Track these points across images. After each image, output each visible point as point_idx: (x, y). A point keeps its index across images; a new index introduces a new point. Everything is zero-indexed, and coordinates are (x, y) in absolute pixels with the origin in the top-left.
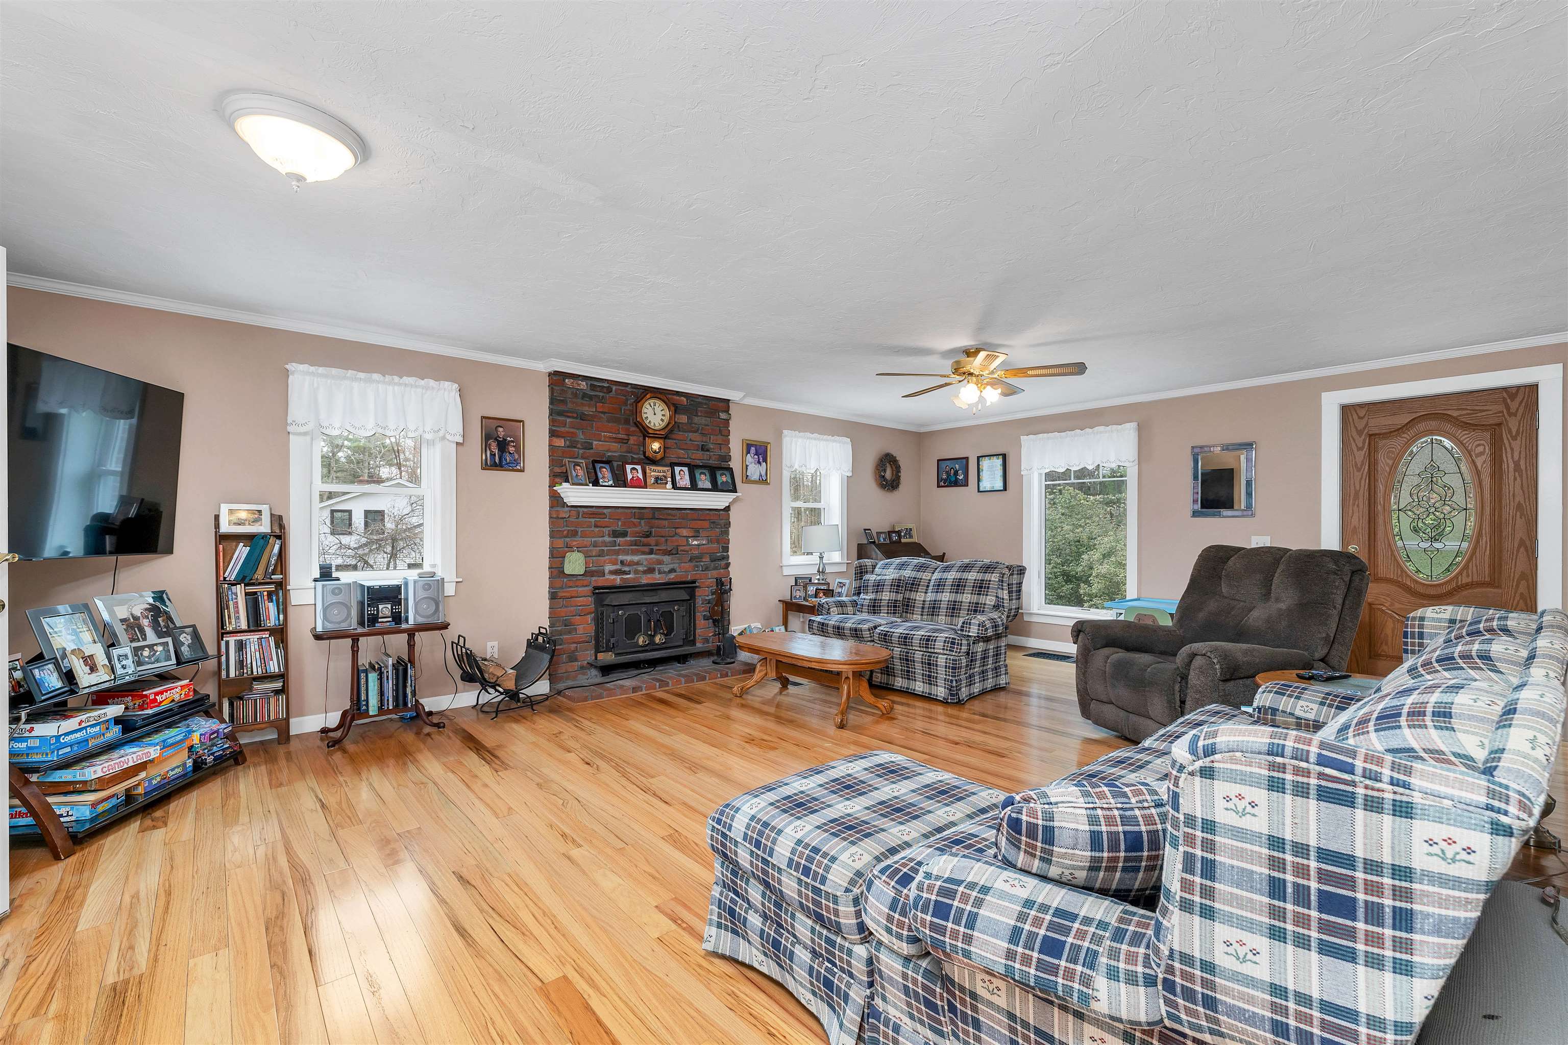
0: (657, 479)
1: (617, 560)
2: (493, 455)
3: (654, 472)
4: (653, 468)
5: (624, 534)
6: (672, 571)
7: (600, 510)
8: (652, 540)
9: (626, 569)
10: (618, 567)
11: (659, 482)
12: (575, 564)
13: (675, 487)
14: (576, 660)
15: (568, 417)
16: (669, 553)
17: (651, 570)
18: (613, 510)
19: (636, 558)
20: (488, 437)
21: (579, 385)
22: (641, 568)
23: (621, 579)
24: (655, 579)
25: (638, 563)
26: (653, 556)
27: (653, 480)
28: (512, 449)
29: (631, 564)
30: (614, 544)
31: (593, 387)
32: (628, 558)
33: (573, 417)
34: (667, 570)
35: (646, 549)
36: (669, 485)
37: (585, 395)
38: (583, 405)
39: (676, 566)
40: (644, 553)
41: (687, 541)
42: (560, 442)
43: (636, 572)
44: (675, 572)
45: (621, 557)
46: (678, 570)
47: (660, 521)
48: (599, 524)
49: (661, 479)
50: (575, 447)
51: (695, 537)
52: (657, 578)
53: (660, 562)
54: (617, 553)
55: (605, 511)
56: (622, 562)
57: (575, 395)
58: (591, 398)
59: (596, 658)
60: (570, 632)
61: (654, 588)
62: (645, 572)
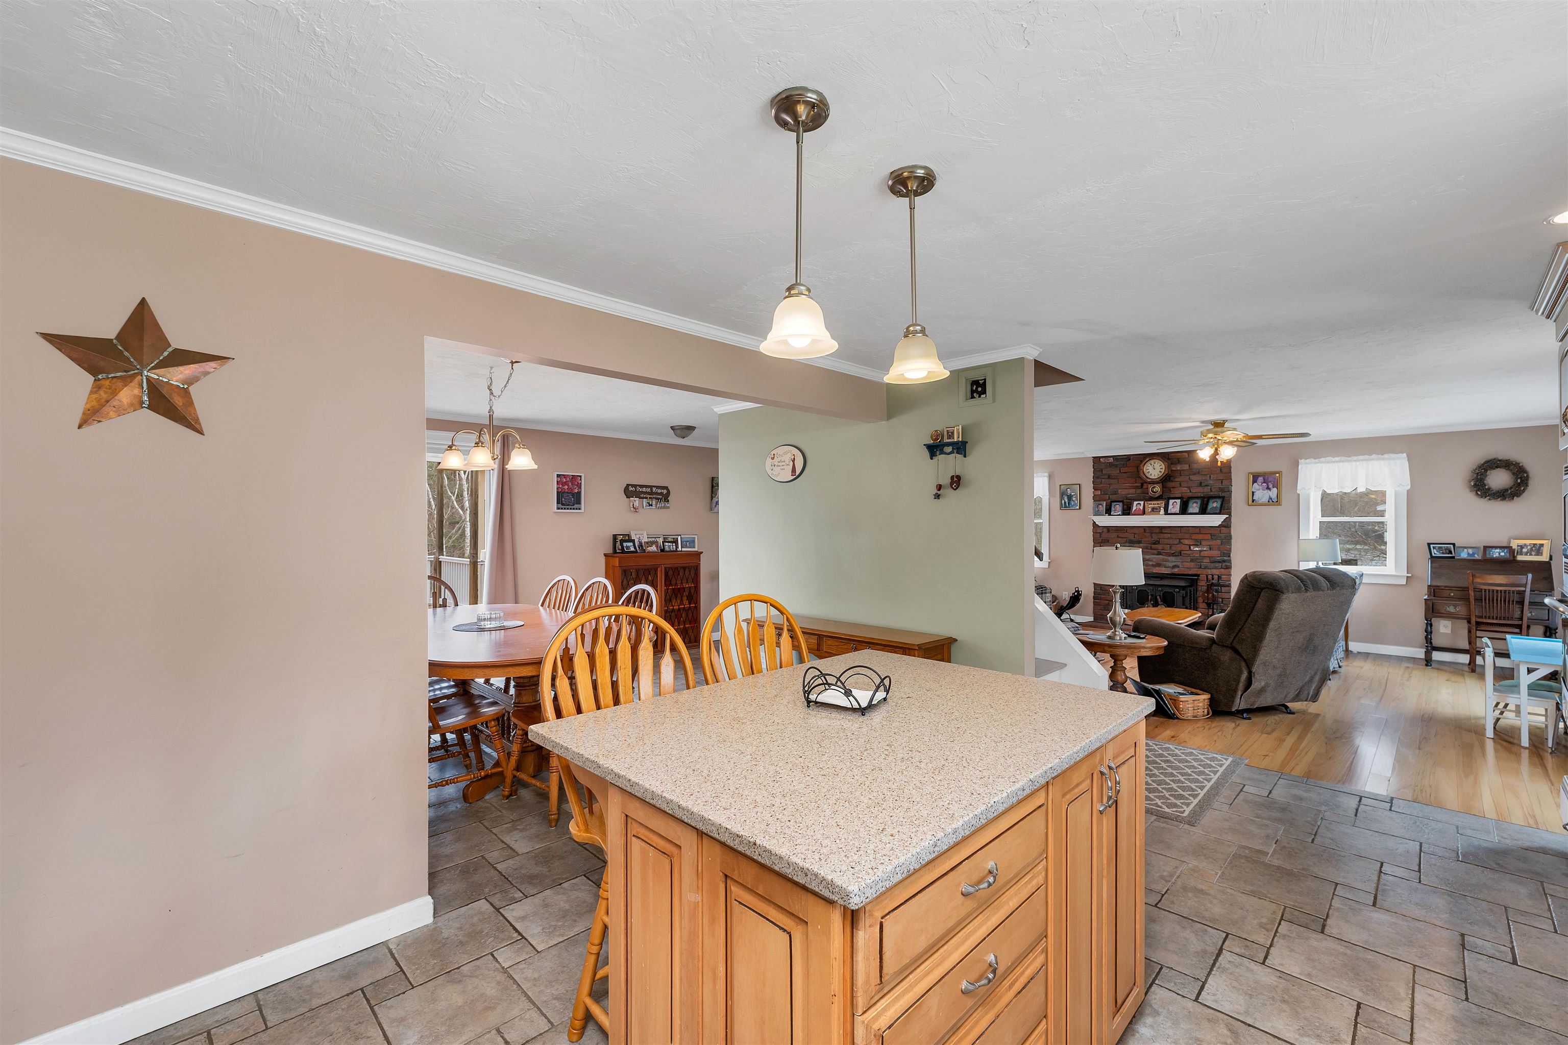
0: (1153, 509)
2: (1065, 502)
3: (1150, 505)
4: (1149, 502)
5: (1138, 542)
6: (1175, 567)
8: (1159, 547)
11: (1155, 511)
13: (1166, 513)
15: (1102, 478)
16: (1173, 555)
17: (1158, 565)
18: (1131, 528)
20: (1062, 494)
21: (1108, 460)
22: (1151, 563)
26: (1161, 556)
27: (1150, 509)
28: (1074, 499)
33: (1105, 478)
35: (1155, 552)
36: (1162, 512)
37: (1111, 465)
38: (1112, 470)
39: (1179, 563)
40: (1153, 554)
41: (1190, 548)
42: (1098, 493)
44: (1178, 567)
46: (1180, 566)
47: (1166, 535)
48: (1121, 536)
49: (1156, 509)
50: (1107, 494)
51: (1196, 545)
53: (1167, 561)
57: (1106, 467)
58: (1115, 466)
61: (1161, 576)
62: (1153, 565)
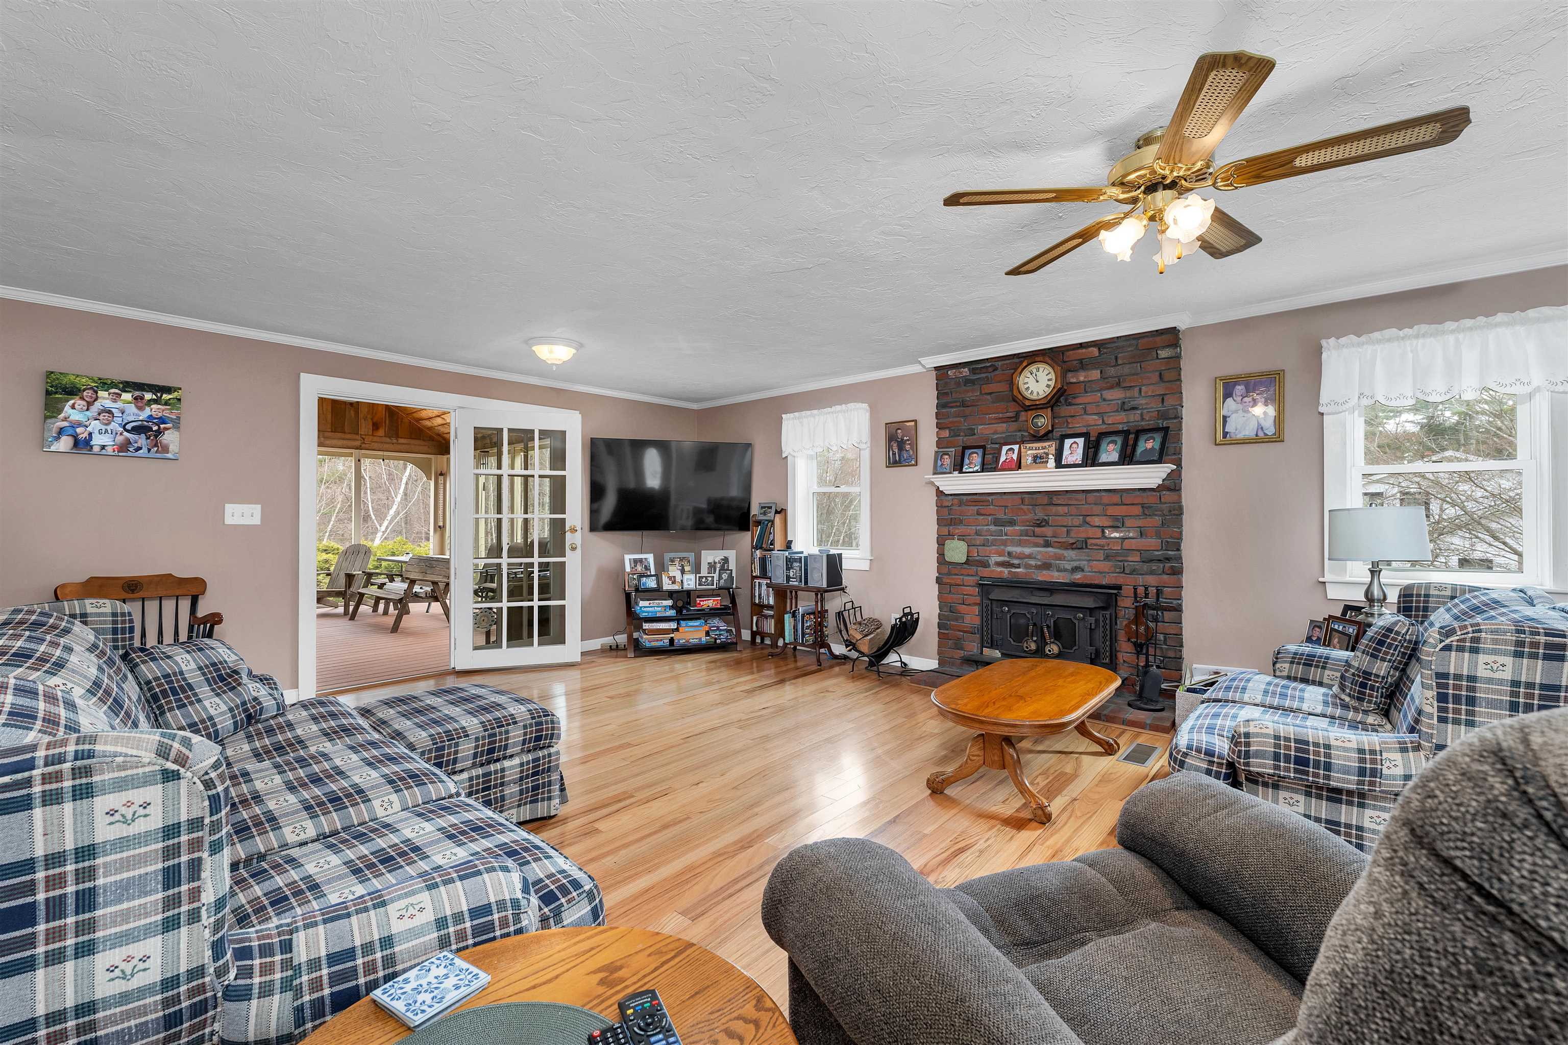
0: (1035, 458)
1: (1004, 550)
2: (894, 454)
3: (1031, 451)
4: (1028, 445)
5: (1012, 523)
6: (1076, 569)
7: (984, 497)
8: (1048, 531)
9: (1016, 562)
10: (1007, 559)
11: (1039, 462)
12: (957, 551)
13: (1059, 464)
14: (962, 649)
15: (952, 407)
16: (1072, 546)
17: (1046, 566)
18: (998, 497)
19: (1027, 551)
20: (890, 440)
21: (961, 373)
22: (1033, 563)
23: (1010, 572)
24: (1052, 577)
25: (1030, 556)
26: (1050, 549)
27: (1030, 460)
28: (908, 447)
29: (1021, 556)
30: (1000, 533)
31: (973, 371)
32: (1018, 550)
33: (957, 406)
34: (1069, 567)
35: (1040, 541)
36: (1052, 463)
37: (967, 381)
38: (968, 391)
39: (1083, 564)
40: (1037, 545)
41: (1103, 532)
42: (946, 433)
43: (1028, 566)
44: (1083, 570)
45: (1010, 549)
46: (1086, 569)
47: (1059, 507)
48: (982, 512)
49: (1040, 458)
50: (959, 436)
51: (1115, 528)
52: (1056, 577)
53: (1060, 558)
54: (1005, 543)
55: (990, 498)
56: (1009, 554)
57: (958, 384)
58: (973, 382)
59: (982, 653)
60: (957, 620)
61: (1050, 588)
62: (1038, 567)
